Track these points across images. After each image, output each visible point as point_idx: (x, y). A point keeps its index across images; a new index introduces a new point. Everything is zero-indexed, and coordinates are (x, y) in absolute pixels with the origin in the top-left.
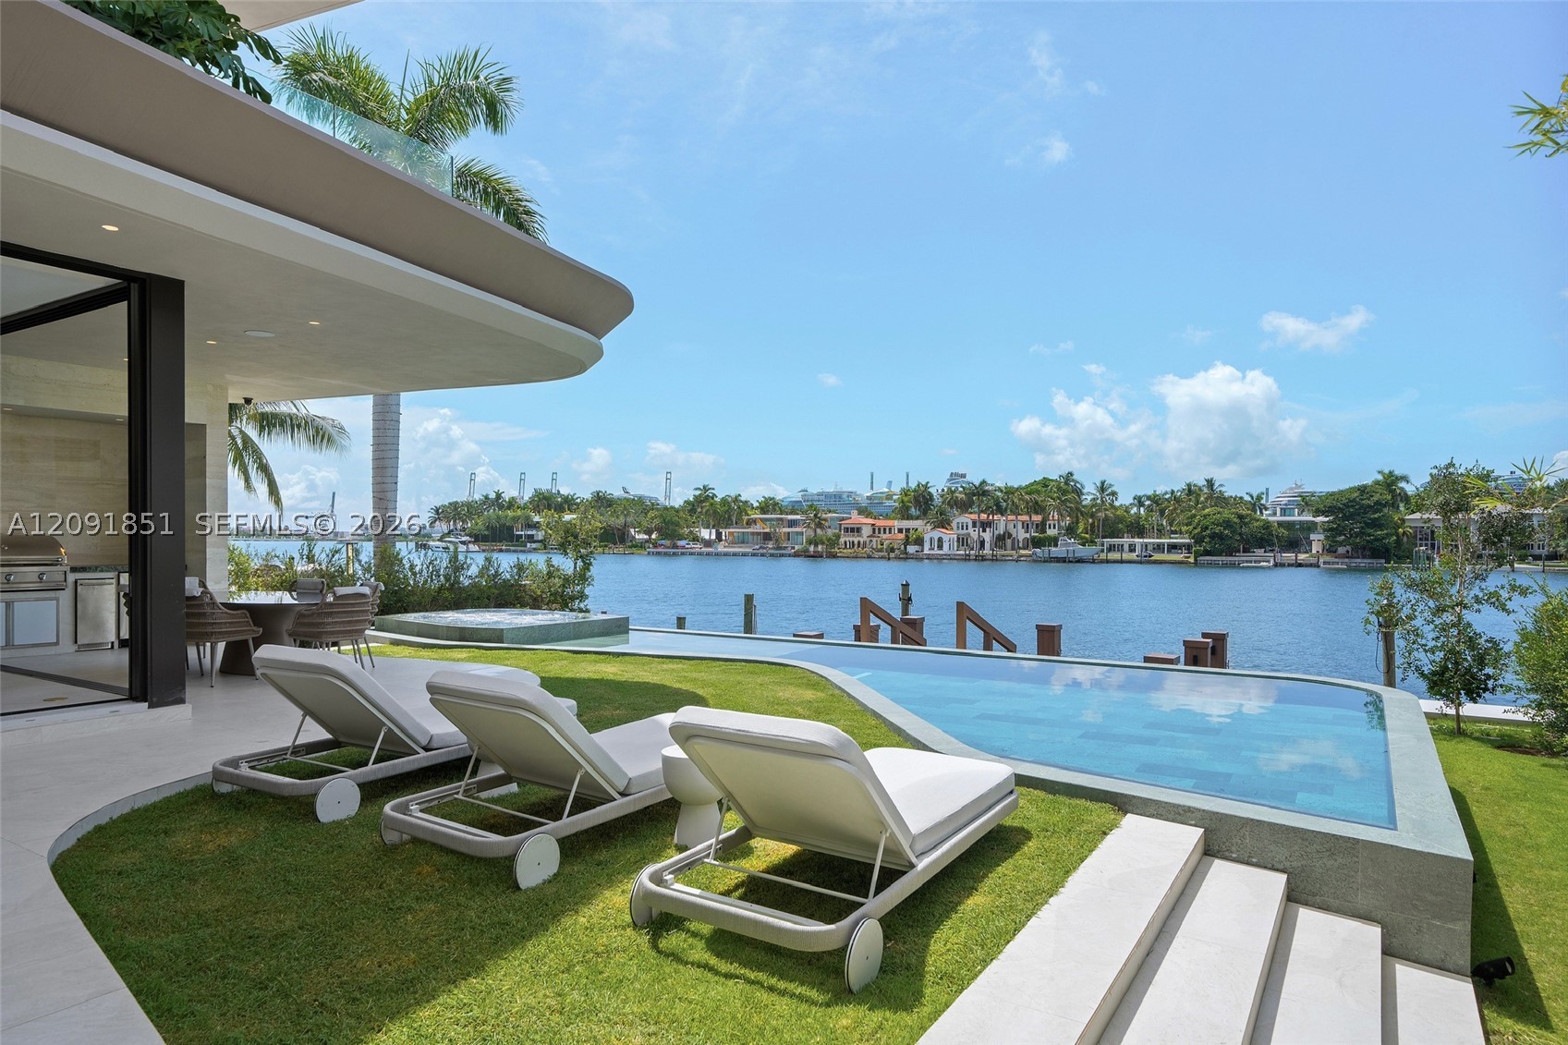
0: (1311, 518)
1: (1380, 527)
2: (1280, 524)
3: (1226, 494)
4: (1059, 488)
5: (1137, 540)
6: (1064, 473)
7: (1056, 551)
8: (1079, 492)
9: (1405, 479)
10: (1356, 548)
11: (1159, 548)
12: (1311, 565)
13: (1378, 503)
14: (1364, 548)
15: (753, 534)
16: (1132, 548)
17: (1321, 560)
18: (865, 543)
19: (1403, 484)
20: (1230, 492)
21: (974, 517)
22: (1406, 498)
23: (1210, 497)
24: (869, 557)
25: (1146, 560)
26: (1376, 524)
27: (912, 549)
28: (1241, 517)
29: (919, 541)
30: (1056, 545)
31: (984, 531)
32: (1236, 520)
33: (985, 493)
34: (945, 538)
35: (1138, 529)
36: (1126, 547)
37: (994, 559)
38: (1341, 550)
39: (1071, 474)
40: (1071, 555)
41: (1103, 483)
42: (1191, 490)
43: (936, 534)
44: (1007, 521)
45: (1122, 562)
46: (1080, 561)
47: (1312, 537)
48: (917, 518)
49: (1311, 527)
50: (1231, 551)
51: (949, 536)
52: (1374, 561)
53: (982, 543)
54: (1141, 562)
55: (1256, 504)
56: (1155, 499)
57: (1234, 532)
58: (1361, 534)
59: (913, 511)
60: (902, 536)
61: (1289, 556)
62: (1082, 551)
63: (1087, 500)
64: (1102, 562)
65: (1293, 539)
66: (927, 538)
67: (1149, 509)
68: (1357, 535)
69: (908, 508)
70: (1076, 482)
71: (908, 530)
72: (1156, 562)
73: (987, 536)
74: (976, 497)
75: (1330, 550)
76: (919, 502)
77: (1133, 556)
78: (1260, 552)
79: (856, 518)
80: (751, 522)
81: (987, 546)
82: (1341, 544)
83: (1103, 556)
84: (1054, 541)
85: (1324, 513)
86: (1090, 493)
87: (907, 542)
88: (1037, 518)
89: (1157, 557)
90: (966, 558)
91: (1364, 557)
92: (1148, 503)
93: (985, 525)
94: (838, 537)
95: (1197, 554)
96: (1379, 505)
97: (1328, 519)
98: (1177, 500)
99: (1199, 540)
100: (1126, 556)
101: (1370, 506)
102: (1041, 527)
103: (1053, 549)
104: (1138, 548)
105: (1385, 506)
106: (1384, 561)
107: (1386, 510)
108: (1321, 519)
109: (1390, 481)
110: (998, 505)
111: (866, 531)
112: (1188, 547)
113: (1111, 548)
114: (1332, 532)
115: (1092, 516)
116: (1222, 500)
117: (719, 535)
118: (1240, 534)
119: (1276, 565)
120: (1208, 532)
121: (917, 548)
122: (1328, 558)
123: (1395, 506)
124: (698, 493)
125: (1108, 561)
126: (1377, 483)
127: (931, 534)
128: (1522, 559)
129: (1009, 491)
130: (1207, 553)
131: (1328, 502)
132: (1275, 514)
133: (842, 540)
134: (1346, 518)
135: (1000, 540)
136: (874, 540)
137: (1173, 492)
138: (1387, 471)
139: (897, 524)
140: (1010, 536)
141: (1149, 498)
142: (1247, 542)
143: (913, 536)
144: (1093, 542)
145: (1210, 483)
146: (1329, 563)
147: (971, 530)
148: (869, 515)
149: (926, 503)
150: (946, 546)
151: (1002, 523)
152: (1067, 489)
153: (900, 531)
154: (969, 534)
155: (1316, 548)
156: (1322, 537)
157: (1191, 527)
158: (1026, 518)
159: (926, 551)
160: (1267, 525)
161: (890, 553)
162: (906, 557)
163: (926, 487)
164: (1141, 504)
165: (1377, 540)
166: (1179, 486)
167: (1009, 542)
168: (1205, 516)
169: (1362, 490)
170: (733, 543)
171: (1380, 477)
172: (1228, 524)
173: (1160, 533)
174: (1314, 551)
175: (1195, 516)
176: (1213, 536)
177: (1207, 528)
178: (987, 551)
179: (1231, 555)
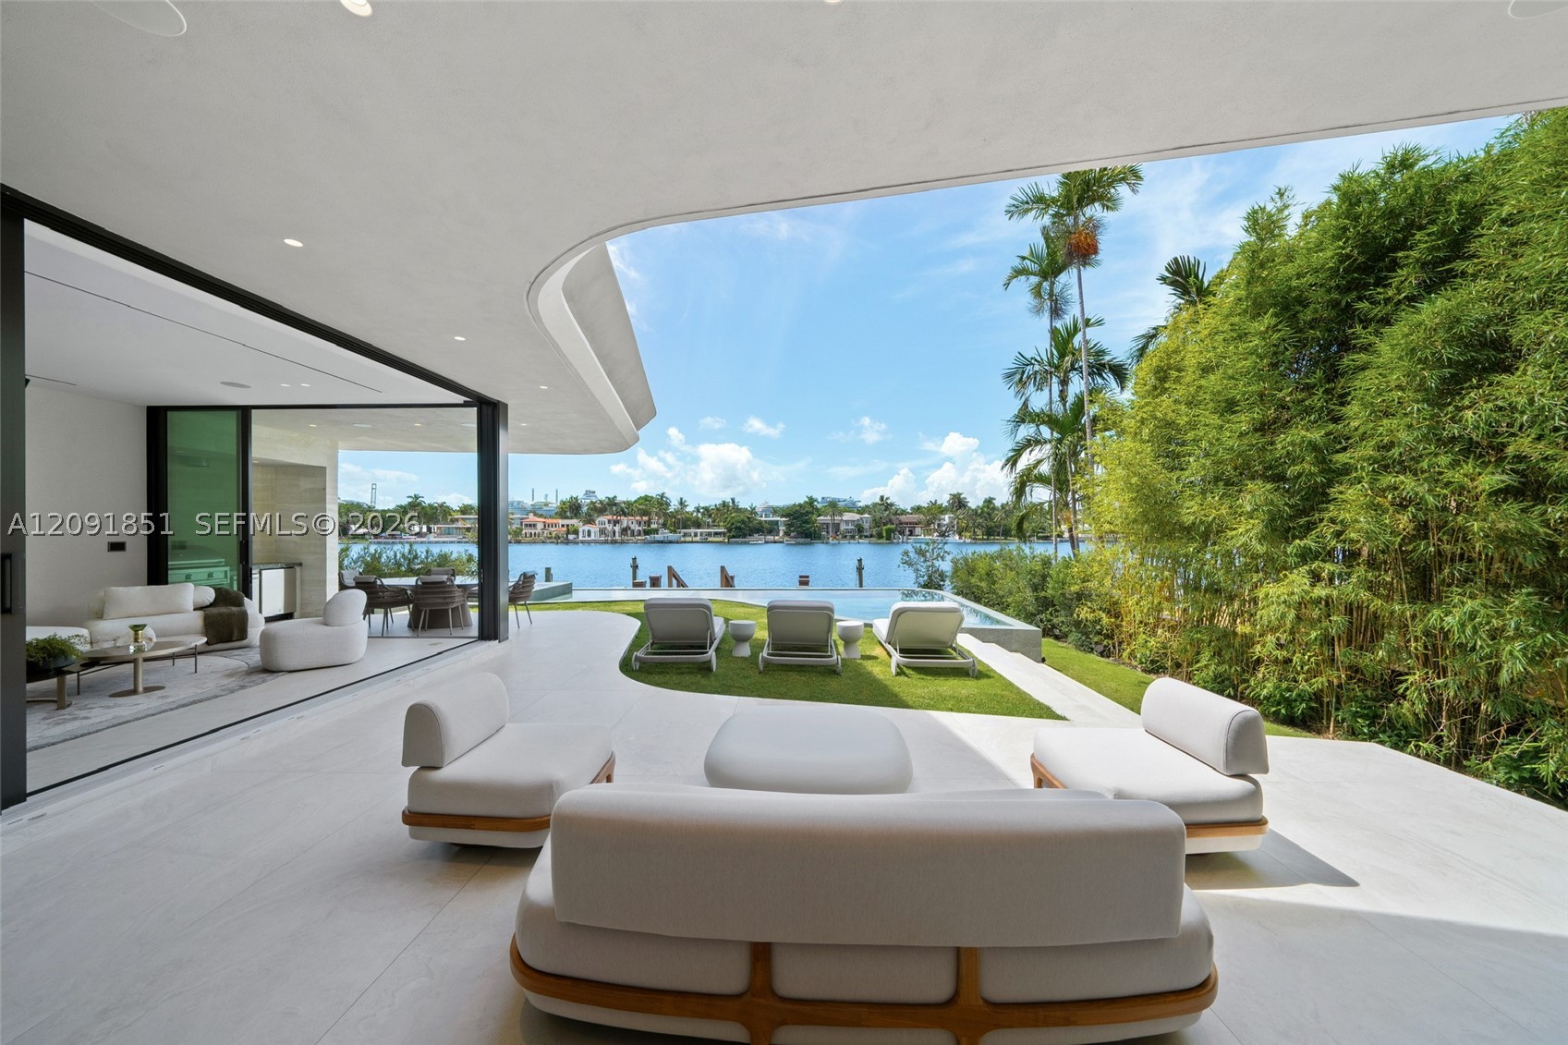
0: (779, 519)
2: (765, 521)
4: (658, 502)
6: (660, 493)
7: (658, 537)
8: (668, 505)
11: (709, 534)
12: (780, 542)
15: (456, 528)
16: (696, 535)
18: (539, 533)
19: (816, 503)
21: (610, 517)
22: (817, 510)
23: (733, 508)
24: (543, 542)
25: (704, 542)
26: (807, 522)
27: (571, 537)
28: (748, 518)
29: (576, 532)
33: (615, 504)
34: (592, 530)
35: (698, 524)
37: (622, 542)
38: (792, 534)
41: (681, 499)
42: (724, 504)
43: (587, 528)
44: (628, 520)
45: (692, 542)
46: (670, 542)
48: (571, 518)
50: (744, 536)
51: (594, 529)
54: (702, 542)
55: (753, 511)
56: (706, 509)
58: (801, 526)
59: (568, 514)
60: (565, 529)
61: (770, 538)
62: (672, 536)
63: (672, 509)
64: (682, 542)
65: (771, 529)
66: (581, 530)
67: (703, 514)
69: (565, 512)
70: (667, 498)
71: (568, 526)
72: (709, 542)
73: (617, 528)
74: (610, 506)
75: (787, 534)
76: (572, 508)
77: (698, 539)
78: (756, 536)
79: (532, 517)
80: (454, 521)
81: (617, 534)
82: (792, 531)
83: (683, 539)
84: (656, 531)
86: (674, 505)
87: (568, 533)
88: (646, 518)
89: (710, 539)
90: (606, 542)
92: (702, 510)
93: (616, 522)
94: (521, 530)
98: (718, 509)
99: (730, 530)
100: (695, 539)
102: (649, 523)
104: (699, 535)
108: (784, 519)
109: (811, 501)
110: (623, 511)
111: (540, 526)
112: (724, 534)
113: (685, 535)
114: (789, 525)
115: (675, 517)
116: (738, 510)
117: (429, 530)
119: (766, 542)
121: (574, 536)
122: (786, 538)
124: (410, 500)
125: (685, 542)
126: (806, 502)
127: (583, 528)
128: (860, 537)
129: (629, 504)
130: (734, 537)
133: (523, 532)
134: (794, 519)
135: (624, 531)
136: (546, 532)
139: (561, 522)
140: (630, 528)
141: (703, 508)
142: (751, 531)
143: (571, 529)
144: (675, 532)
145: (733, 500)
147: (607, 525)
148: (541, 516)
150: (593, 535)
151: (625, 521)
152: (662, 502)
153: (563, 526)
154: (606, 528)
155: (781, 534)
156: (784, 528)
158: (638, 518)
159: (581, 538)
160: (760, 522)
161: (557, 540)
162: (567, 542)
163: (576, 499)
164: (698, 511)
166: (719, 502)
167: (629, 532)
169: (800, 505)
170: (440, 535)
171: (807, 500)
172: (743, 522)
173: (709, 526)
175: (727, 518)
176: (736, 528)
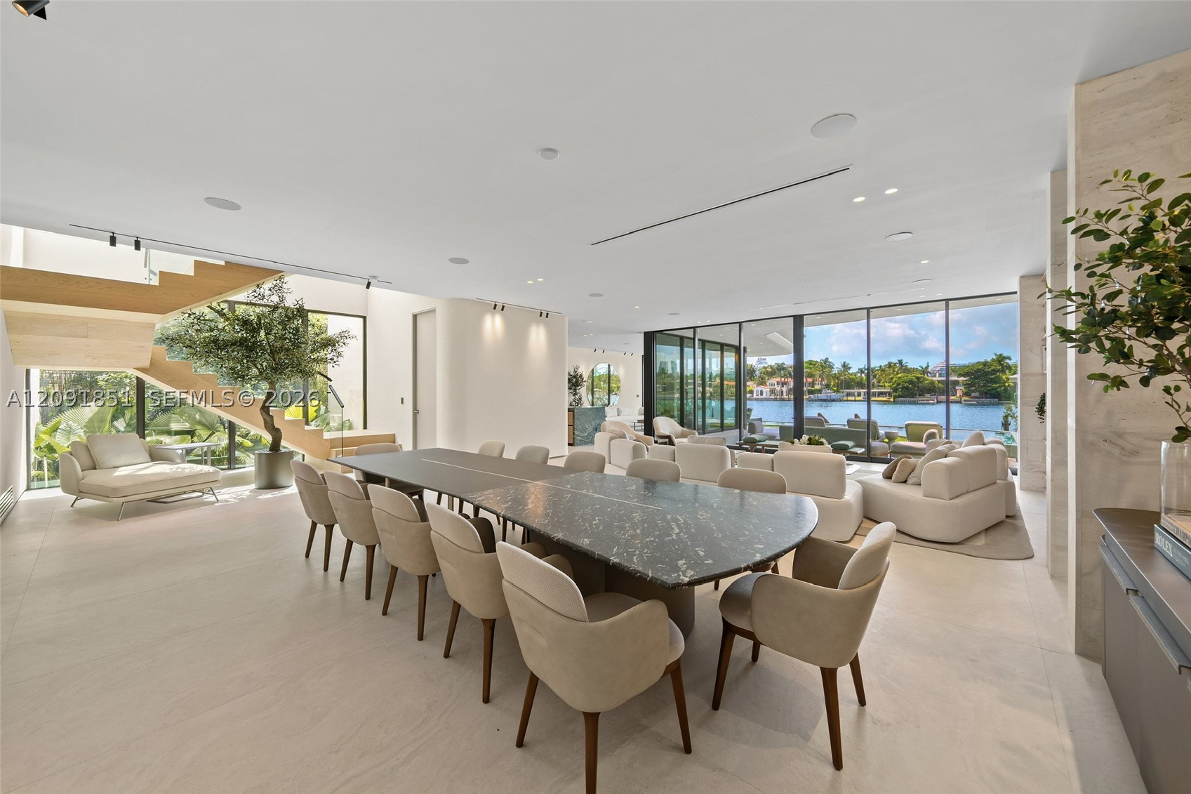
1: (995, 383)
3: (909, 367)
5: (862, 390)
9: (1009, 358)
10: (981, 393)
13: (994, 370)
14: (986, 393)
17: (963, 399)
20: (910, 366)
30: (821, 393)
31: (783, 387)
32: (915, 380)
36: (856, 394)
39: (827, 359)
40: (829, 398)
47: (957, 388)
49: (956, 383)
52: (992, 400)
53: (782, 392)
57: (914, 386)
68: (982, 387)
85: (963, 376)
91: (986, 398)
95: (895, 397)
96: (995, 371)
97: (965, 379)
101: (989, 372)
103: (819, 395)
105: (997, 372)
106: (997, 400)
107: (998, 374)
118: (918, 387)
120: (900, 386)
123: (1004, 372)
131: (966, 370)
132: (935, 376)
137: (881, 366)
138: (998, 354)
146: (967, 401)
149: (752, 373)
157: (891, 384)
165: (993, 389)
168: (899, 378)
174: (958, 395)
177: (900, 384)
178: (785, 396)
179: (913, 397)
